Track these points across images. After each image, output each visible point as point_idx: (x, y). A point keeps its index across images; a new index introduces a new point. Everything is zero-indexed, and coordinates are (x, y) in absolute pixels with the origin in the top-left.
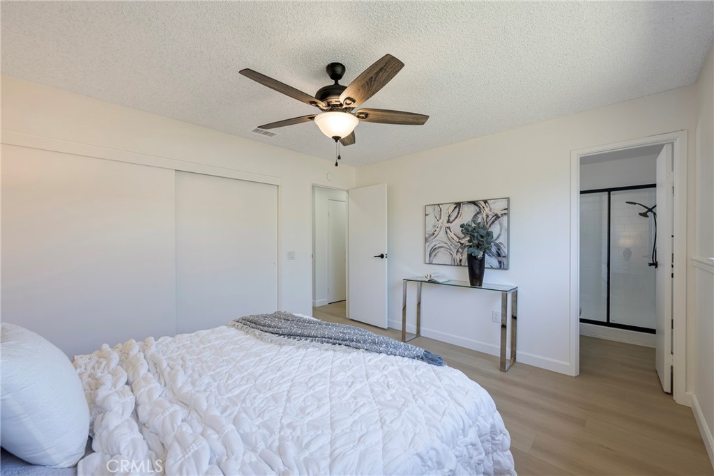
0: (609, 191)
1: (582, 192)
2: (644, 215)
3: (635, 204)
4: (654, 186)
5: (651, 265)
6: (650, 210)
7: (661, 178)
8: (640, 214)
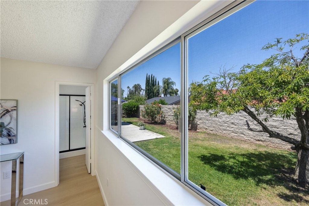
0: (70, 95)
1: (60, 95)
2: (81, 105)
3: (78, 101)
4: (85, 96)
5: (84, 127)
6: (83, 103)
7: (87, 93)
8: (80, 105)
